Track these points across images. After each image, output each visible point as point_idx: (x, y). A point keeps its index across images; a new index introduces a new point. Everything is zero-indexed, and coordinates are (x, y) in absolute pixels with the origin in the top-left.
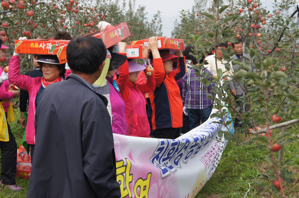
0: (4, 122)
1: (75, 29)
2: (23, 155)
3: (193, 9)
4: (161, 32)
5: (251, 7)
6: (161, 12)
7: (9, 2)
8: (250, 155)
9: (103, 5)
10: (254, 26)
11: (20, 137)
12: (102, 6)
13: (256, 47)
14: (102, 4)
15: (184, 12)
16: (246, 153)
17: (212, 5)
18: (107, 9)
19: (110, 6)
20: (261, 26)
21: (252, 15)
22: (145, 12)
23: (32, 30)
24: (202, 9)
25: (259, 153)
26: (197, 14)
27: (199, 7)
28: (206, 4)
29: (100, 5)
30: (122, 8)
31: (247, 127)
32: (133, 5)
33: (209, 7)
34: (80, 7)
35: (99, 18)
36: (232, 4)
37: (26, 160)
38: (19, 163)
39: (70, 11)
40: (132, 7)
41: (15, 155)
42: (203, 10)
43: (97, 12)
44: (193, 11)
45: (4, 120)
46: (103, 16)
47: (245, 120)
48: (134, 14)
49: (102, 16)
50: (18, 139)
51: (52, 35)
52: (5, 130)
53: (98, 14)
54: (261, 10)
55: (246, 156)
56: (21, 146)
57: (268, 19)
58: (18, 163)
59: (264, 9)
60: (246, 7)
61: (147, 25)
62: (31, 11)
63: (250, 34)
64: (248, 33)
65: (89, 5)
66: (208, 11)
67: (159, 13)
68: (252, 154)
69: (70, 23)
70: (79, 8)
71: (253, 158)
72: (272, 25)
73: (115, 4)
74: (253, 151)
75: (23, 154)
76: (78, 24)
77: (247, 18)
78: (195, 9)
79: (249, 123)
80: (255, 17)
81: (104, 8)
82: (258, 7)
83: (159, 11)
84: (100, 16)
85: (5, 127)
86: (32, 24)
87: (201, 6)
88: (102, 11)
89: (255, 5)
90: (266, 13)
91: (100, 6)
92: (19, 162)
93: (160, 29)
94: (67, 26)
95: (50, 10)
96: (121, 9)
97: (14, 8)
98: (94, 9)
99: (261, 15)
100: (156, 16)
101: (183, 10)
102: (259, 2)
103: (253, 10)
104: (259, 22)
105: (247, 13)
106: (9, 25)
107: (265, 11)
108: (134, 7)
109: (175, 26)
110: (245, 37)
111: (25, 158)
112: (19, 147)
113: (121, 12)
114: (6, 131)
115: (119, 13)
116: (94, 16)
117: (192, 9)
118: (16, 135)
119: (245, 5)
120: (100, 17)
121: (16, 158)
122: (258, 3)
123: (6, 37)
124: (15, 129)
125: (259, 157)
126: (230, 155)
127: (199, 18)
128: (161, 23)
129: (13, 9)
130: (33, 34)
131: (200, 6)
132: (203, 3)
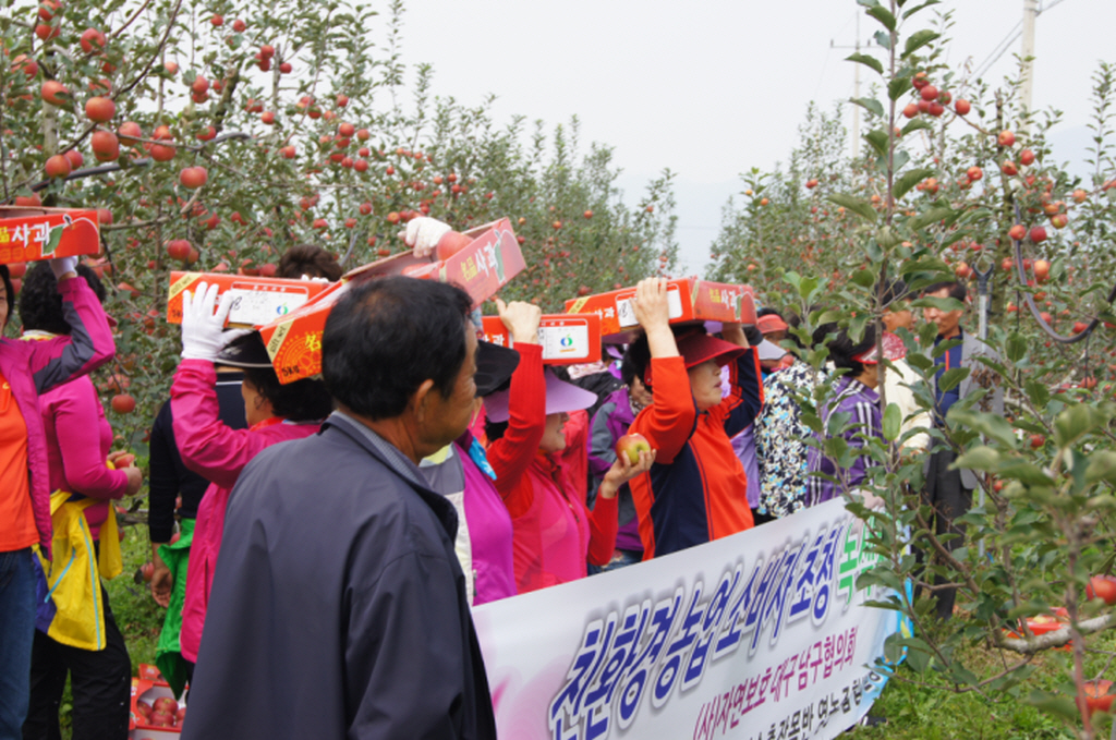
0: (90, 577)
1: (355, 233)
2: (151, 702)
3: (794, 162)
4: (672, 246)
5: (1009, 162)
6: (674, 175)
7: (118, 134)
8: (1004, 720)
9: (459, 141)
10: (1020, 232)
11: (141, 631)
12: (457, 145)
13: (1028, 309)
14: (456, 138)
15: (758, 176)
16: (988, 712)
17: (863, 149)
18: (475, 157)
19: (487, 145)
20: (1050, 232)
21: (1015, 191)
22: (611, 167)
23: (198, 233)
24: (828, 162)
25: (1037, 716)
26: (809, 179)
27: (817, 155)
28: (841, 145)
29: (448, 142)
30: (532, 154)
31: (993, 625)
32: (572, 144)
33: (851, 157)
34: (374, 149)
35: (443, 189)
36: (939, 148)
37: (162, 723)
38: (138, 731)
39: (340, 164)
40: (567, 149)
41: (122, 704)
42: (831, 166)
43: (438, 169)
44: (794, 171)
45: (90, 572)
46: (460, 184)
47: (988, 596)
48: (573, 177)
49: (457, 182)
50: (136, 638)
51: (271, 256)
52: (92, 606)
53: (442, 176)
54: (1049, 172)
55: (989, 726)
56: (144, 666)
57: (1073, 208)
58: (133, 731)
59: (1060, 170)
60: (991, 161)
61: (622, 216)
62: (196, 167)
63: (1007, 263)
64: (998, 259)
65: (409, 140)
66: (848, 169)
67: (668, 178)
68: (1012, 716)
69: (335, 208)
70: (371, 153)
71: (1014, 733)
72: (1089, 227)
73: (504, 139)
74: (1013, 706)
75: (149, 697)
76: (364, 212)
77: (995, 200)
78: (800, 160)
79: (1001, 608)
80: (1024, 199)
81: (464, 153)
82: (1036, 161)
83: (668, 170)
84: (449, 182)
85: (91, 594)
86: (198, 213)
87: (825, 151)
88: (456, 164)
89: (1027, 156)
90: (1068, 186)
91: (449, 147)
92: (138, 727)
93: (669, 234)
94: (326, 220)
95: (267, 165)
96: (525, 159)
97: (134, 154)
98: (425, 158)
99: (1049, 191)
100: (656, 188)
101: (755, 171)
102: (1042, 144)
103: (1019, 172)
104: (1040, 216)
105: (996, 182)
106: (116, 218)
107: (1062, 177)
108: (575, 151)
109: (726, 224)
110: (988, 275)
111: (161, 713)
112: (137, 670)
113: (525, 170)
114: (98, 611)
115: (519, 171)
116: (425, 184)
117: (790, 163)
118: (127, 626)
119: (987, 153)
120: (449, 188)
121: (127, 716)
122: (1036, 147)
123: (102, 260)
124: (126, 602)
125: (1036, 730)
126: (926, 718)
127: (816, 193)
128: (674, 212)
129: (132, 157)
130: (201, 249)
131: (820, 149)
132: (831, 140)
